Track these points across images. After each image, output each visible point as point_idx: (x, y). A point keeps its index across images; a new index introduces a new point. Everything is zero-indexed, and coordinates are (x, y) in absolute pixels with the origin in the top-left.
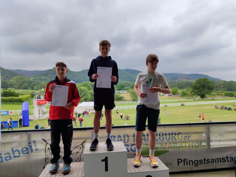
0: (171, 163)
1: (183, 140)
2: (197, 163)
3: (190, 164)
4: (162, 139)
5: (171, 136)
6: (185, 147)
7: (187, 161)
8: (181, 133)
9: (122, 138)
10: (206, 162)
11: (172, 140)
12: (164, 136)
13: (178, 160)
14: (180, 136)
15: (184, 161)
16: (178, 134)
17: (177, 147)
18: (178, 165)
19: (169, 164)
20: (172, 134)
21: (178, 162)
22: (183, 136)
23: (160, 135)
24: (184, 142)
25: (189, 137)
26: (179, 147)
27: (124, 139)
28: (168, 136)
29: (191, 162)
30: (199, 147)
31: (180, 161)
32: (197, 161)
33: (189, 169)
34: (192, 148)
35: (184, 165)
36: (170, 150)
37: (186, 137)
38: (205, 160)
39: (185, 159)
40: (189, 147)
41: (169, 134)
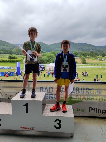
0: (84, 110)
1: (95, 94)
3: (98, 112)
4: (78, 92)
5: (85, 91)
6: (96, 99)
7: (96, 110)
8: (94, 89)
9: (48, 89)
11: (86, 93)
12: (80, 90)
13: (89, 108)
14: (93, 91)
15: (94, 109)
16: (91, 90)
17: (89, 99)
18: (89, 111)
19: (82, 110)
20: (86, 89)
21: (89, 110)
22: (95, 91)
23: (76, 89)
24: (95, 96)
25: (100, 92)
26: (91, 99)
27: (50, 90)
28: (83, 90)
29: (100, 111)
31: (91, 109)
33: (98, 116)
34: (101, 101)
35: (94, 112)
36: (84, 100)
37: (98, 92)
39: (95, 108)
40: (99, 99)
41: (84, 89)
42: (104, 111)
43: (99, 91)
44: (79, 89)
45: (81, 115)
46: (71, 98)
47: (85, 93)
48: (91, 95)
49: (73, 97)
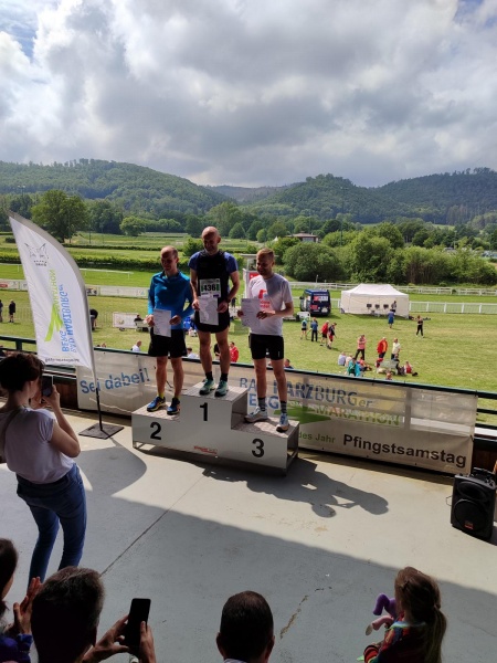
0: (333, 439)
1: (358, 405)
2: (378, 448)
3: (364, 447)
4: (319, 396)
5: (336, 395)
6: (361, 418)
7: (360, 442)
10: (396, 450)
11: (338, 401)
12: (324, 393)
13: (345, 436)
14: (353, 398)
15: (356, 440)
16: (350, 394)
17: (345, 415)
18: (345, 444)
19: (329, 439)
20: (339, 392)
21: (346, 440)
22: (359, 399)
23: (317, 390)
24: (359, 410)
25: (368, 402)
26: (350, 416)
28: (331, 395)
29: (367, 445)
30: (387, 424)
31: (348, 438)
32: (380, 445)
33: (364, 455)
34: (372, 422)
35: (355, 446)
36: (332, 417)
37: (364, 401)
38: (393, 446)
39: (357, 437)
40: (367, 419)
41: (334, 392)
42: (377, 447)
43: (366, 399)
44: (323, 390)
45: (326, 449)
46: (305, 408)
47: (335, 402)
48: (348, 408)
49: (310, 406)
